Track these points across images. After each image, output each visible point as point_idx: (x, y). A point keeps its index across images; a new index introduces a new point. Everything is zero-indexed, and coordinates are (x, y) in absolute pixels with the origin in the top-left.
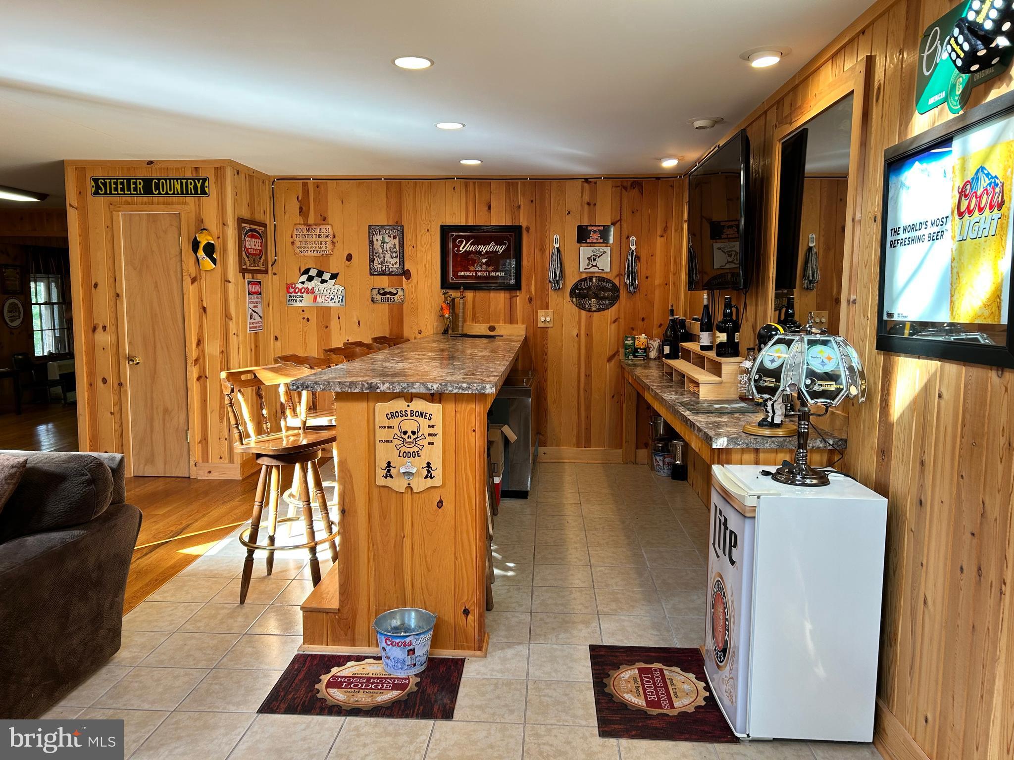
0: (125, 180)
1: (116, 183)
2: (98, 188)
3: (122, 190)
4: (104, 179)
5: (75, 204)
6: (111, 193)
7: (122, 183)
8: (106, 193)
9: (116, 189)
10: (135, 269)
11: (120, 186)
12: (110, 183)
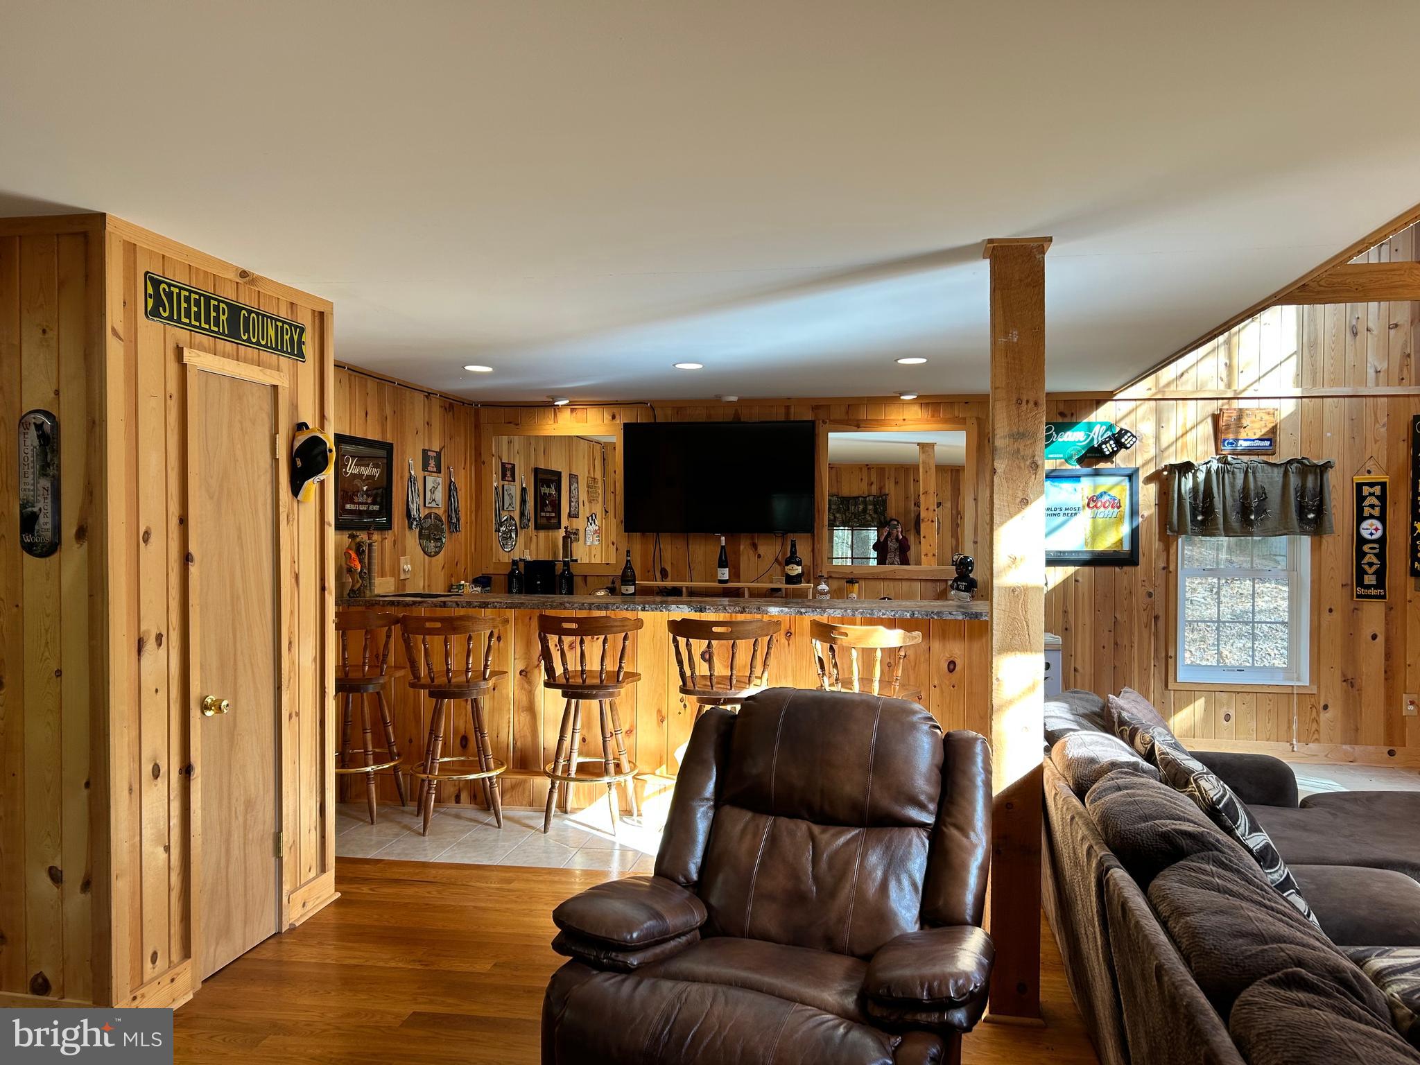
0: (202, 298)
1: (188, 300)
2: (158, 303)
3: (198, 319)
4: (170, 285)
5: (120, 330)
6: (179, 321)
7: (197, 303)
8: (170, 318)
9: (188, 316)
10: (211, 498)
11: (194, 309)
12: (179, 295)
